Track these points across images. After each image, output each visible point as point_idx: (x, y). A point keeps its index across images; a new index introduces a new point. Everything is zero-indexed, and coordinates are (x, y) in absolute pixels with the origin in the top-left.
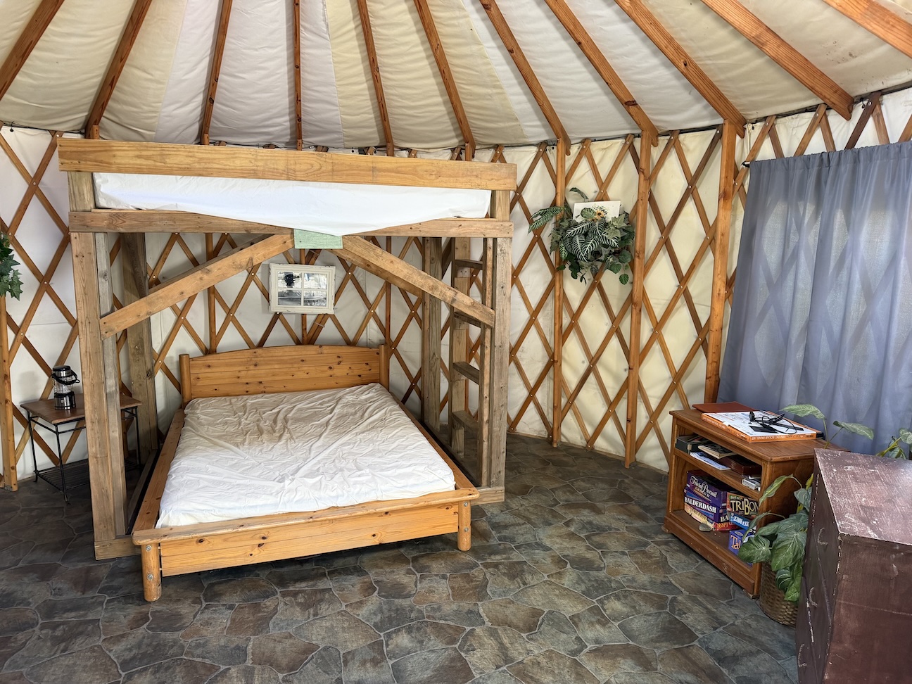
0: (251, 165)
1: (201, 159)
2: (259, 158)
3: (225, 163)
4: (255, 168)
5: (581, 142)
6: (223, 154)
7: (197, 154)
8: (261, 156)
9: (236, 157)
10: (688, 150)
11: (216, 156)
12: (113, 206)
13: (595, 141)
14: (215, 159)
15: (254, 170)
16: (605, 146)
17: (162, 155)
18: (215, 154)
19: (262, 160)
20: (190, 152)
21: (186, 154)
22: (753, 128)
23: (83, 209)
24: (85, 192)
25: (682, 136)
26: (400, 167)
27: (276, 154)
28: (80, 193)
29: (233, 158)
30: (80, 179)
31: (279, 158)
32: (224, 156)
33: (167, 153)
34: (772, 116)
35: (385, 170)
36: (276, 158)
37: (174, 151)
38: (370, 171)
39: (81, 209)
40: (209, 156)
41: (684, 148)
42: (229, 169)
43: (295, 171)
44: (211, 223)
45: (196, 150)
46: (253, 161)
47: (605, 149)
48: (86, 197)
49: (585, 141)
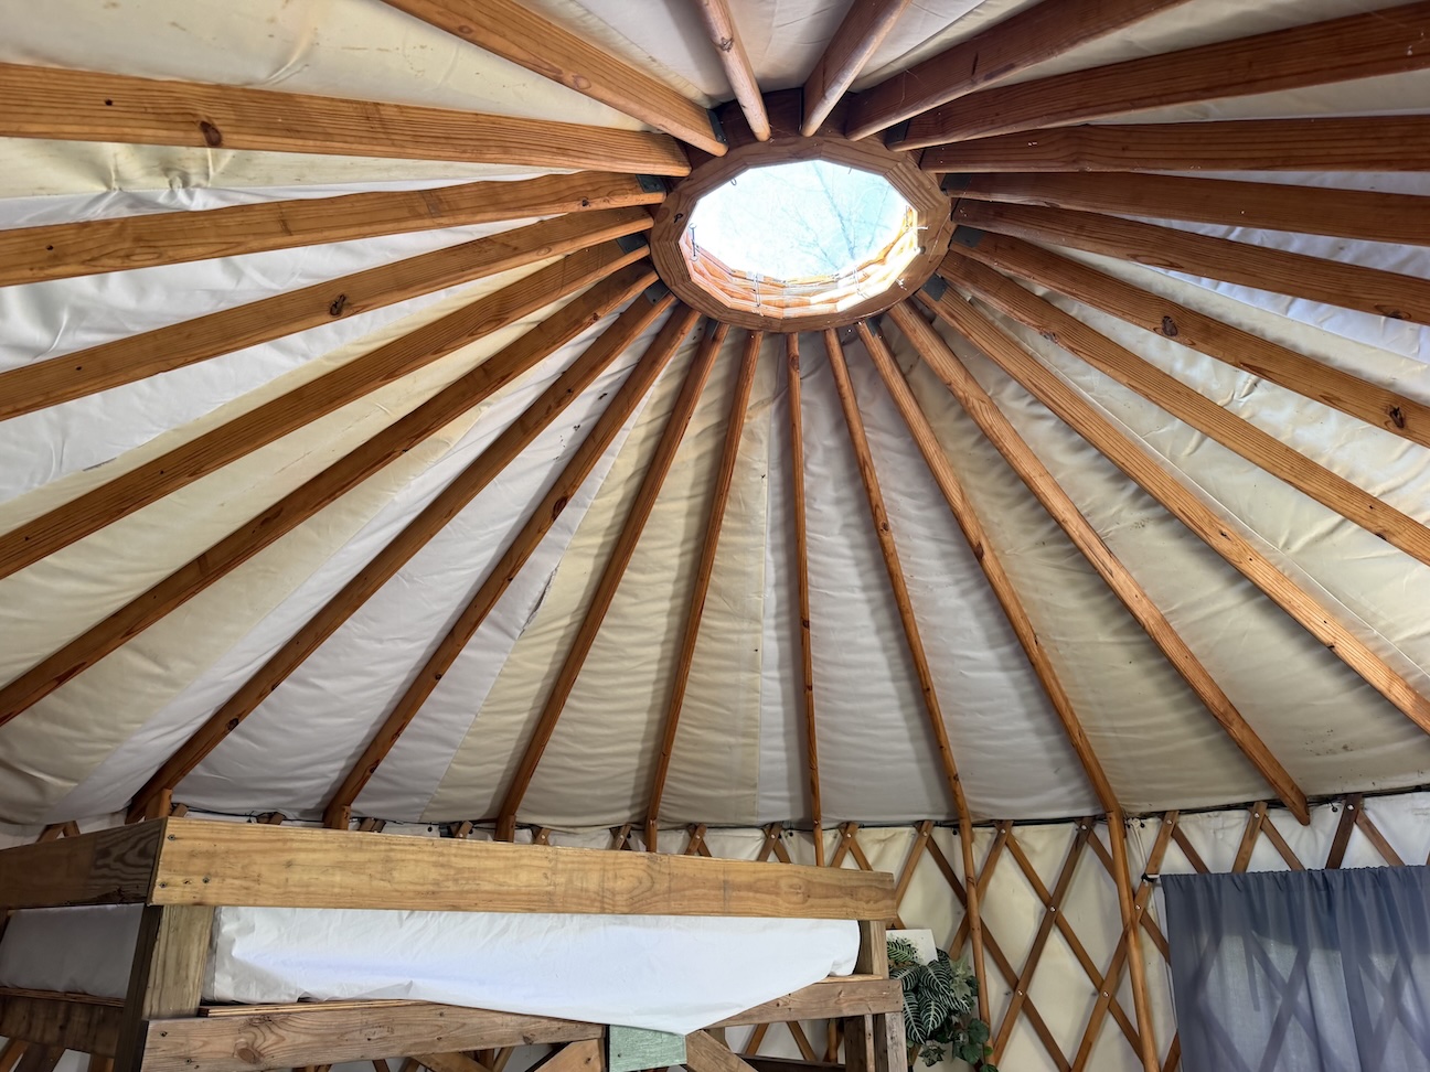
0: (545, 882)
1: (460, 870)
2: (560, 866)
3: (501, 878)
4: (550, 888)
5: (837, 827)
6: (499, 858)
7: (453, 859)
8: (564, 862)
9: (522, 867)
10: (1033, 851)
11: (490, 864)
12: (254, 995)
13: (864, 827)
14: (485, 870)
15: (549, 893)
16: (882, 836)
17: (388, 860)
18: (486, 858)
19: (564, 871)
20: (442, 854)
21: (434, 859)
22: (1142, 826)
23: (178, 1008)
24: (194, 959)
25: (1017, 831)
26: (759, 880)
27: (587, 859)
28: (178, 964)
29: (515, 867)
30: (190, 923)
31: (591, 866)
32: (501, 864)
33: (399, 856)
34: (1175, 811)
35: (739, 887)
36: (587, 867)
37: (413, 853)
38: (719, 889)
39: (172, 1008)
40: (473, 863)
41: (1022, 847)
42: (508, 893)
43: (614, 894)
44: (464, 1024)
45: (454, 851)
46: (549, 875)
47: (884, 841)
48: (192, 973)
49: (845, 827)
